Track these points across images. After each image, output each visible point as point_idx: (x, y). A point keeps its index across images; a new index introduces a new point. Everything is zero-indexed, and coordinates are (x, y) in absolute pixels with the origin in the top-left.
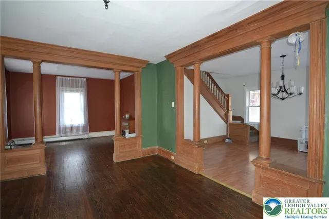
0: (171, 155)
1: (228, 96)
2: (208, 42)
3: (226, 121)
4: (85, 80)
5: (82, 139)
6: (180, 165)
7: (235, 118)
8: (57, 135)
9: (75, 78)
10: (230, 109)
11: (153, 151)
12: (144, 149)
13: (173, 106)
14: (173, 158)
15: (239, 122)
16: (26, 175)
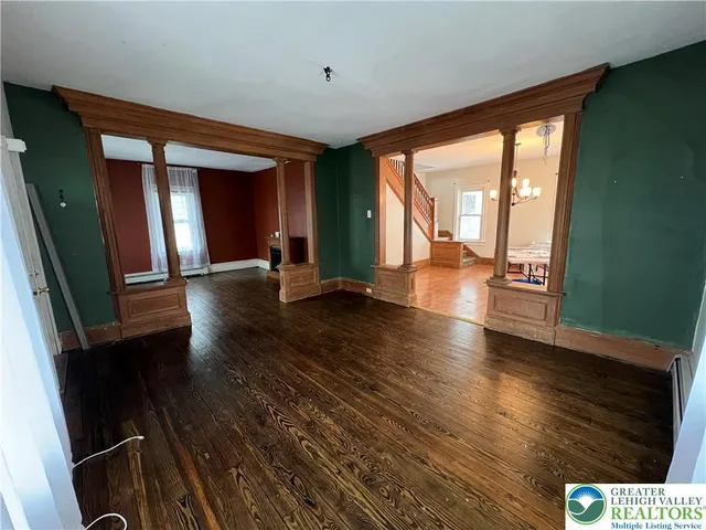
0: (366, 287)
1: (433, 200)
2: (432, 124)
3: (431, 239)
4: (195, 171)
5: (198, 276)
6: (382, 299)
7: (441, 234)
8: (155, 270)
9: (176, 169)
10: (435, 219)
11: (335, 284)
12: (323, 282)
13: (369, 216)
14: (369, 290)
15: (445, 239)
16: (163, 328)
